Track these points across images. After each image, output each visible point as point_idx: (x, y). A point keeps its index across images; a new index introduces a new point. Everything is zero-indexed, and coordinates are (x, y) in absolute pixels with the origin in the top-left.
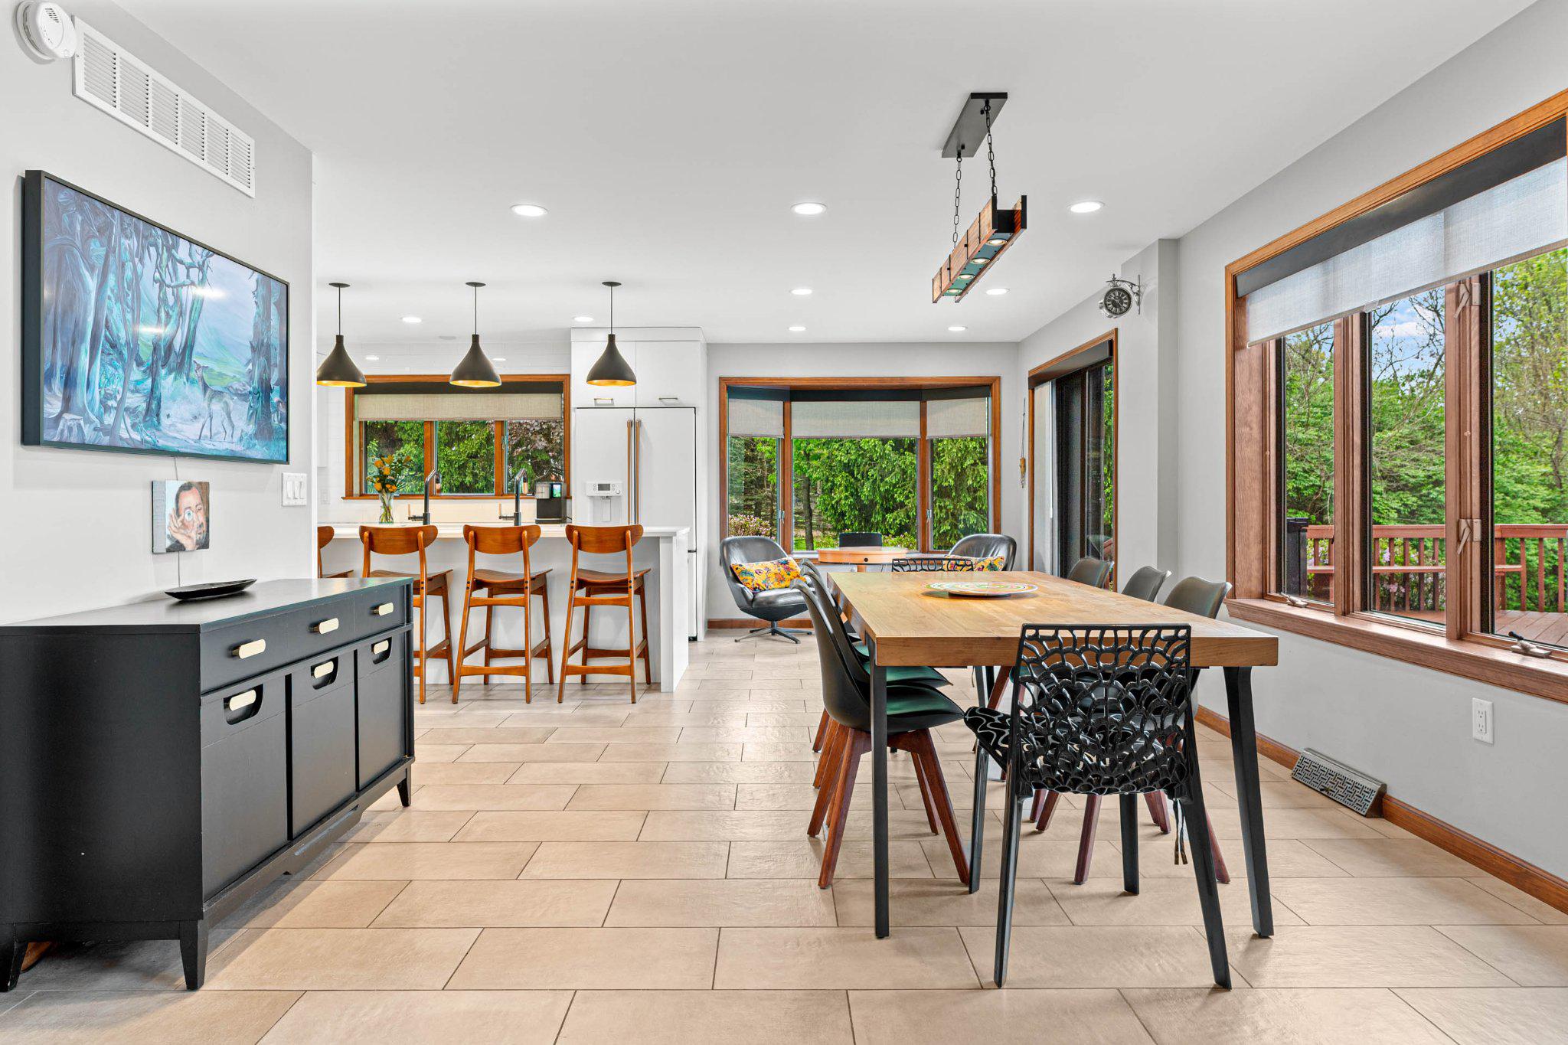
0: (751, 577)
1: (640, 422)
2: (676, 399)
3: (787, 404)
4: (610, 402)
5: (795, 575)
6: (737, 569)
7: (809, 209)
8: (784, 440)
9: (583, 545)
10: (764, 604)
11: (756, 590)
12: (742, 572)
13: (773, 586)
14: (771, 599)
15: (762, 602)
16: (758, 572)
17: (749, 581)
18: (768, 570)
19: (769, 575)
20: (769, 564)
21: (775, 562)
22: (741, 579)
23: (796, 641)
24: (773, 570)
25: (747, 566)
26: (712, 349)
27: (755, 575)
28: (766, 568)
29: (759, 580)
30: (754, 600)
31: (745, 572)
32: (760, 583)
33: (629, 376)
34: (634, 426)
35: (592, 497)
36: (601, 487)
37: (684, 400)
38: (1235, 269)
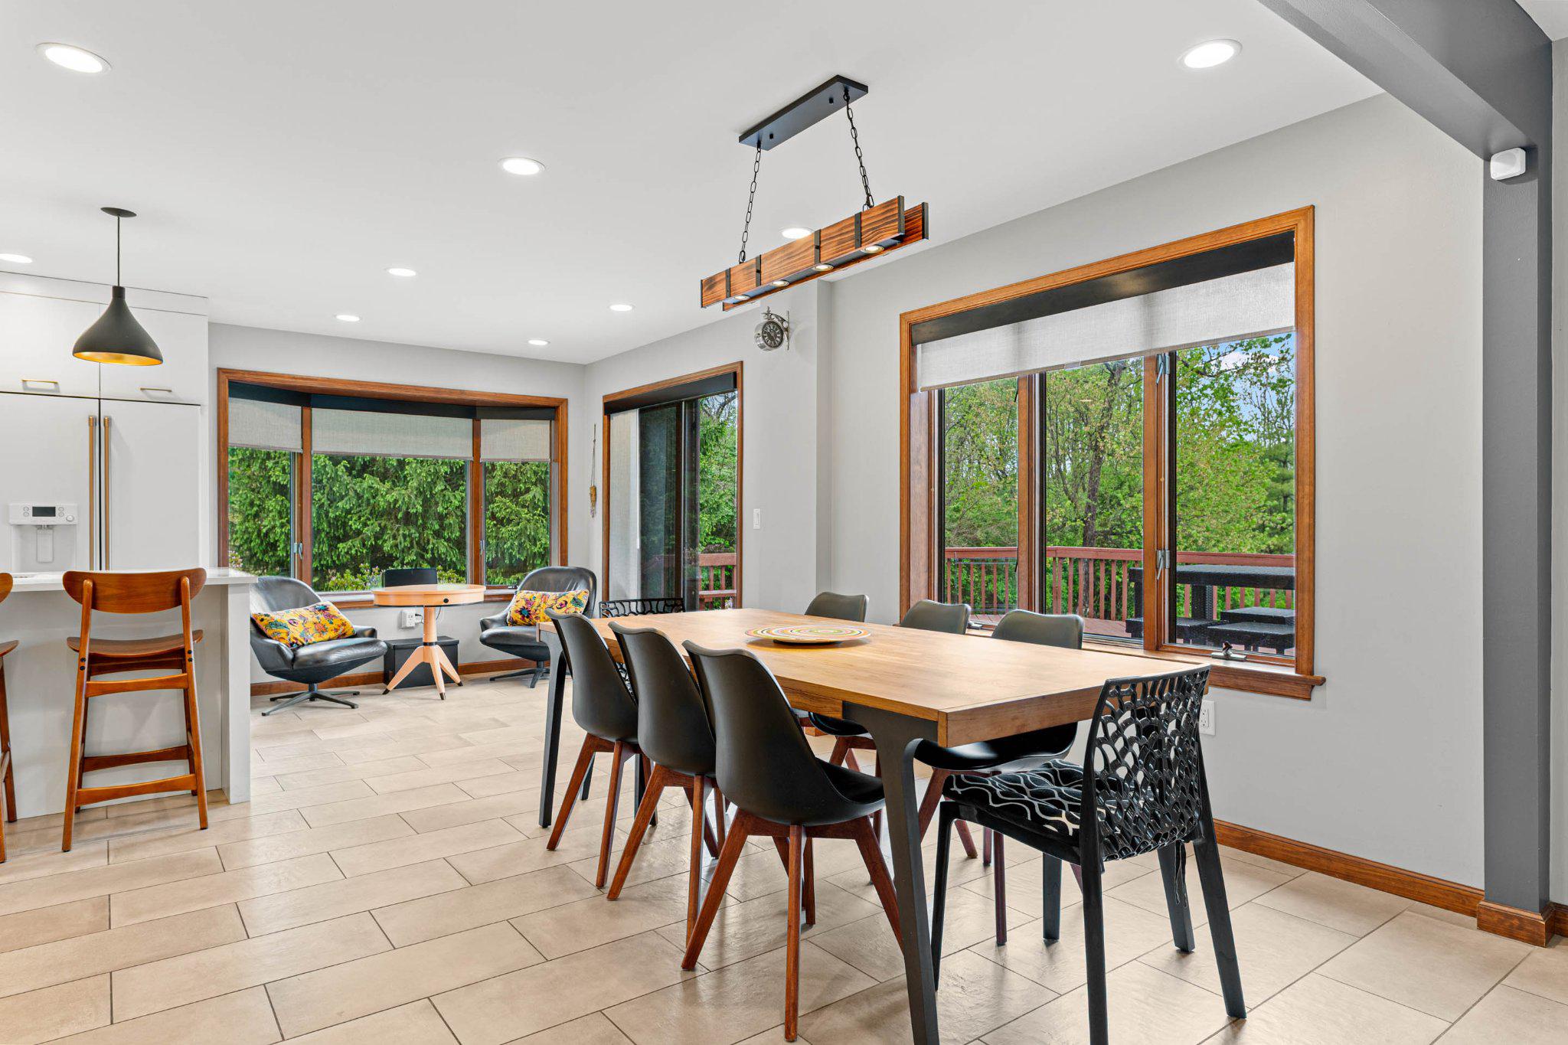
0: (285, 630)
1: (108, 420)
2: (170, 391)
3: (307, 411)
4: (55, 388)
5: (340, 623)
6: (262, 620)
7: (521, 167)
8: (301, 455)
9: (100, 603)
10: (311, 663)
11: (295, 645)
12: (271, 624)
13: (314, 640)
14: (319, 657)
15: (306, 661)
16: (293, 622)
17: (283, 635)
18: (305, 620)
19: (307, 626)
20: (302, 610)
21: (310, 607)
22: (269, 632)
23: (353, 706)
24: (310, 619)
25: (276, 616)
26: (212, 330)
27: (290, 626)
28: (301, 616)
29: (296, 632)
30: (295, 658)
31: (277, 624)
32: (298, 636)
33: (151, 350)
34: (100, 422)
35: (19, 526)
36: (39, 511)
37: (180, 394)
38: (913, 318)
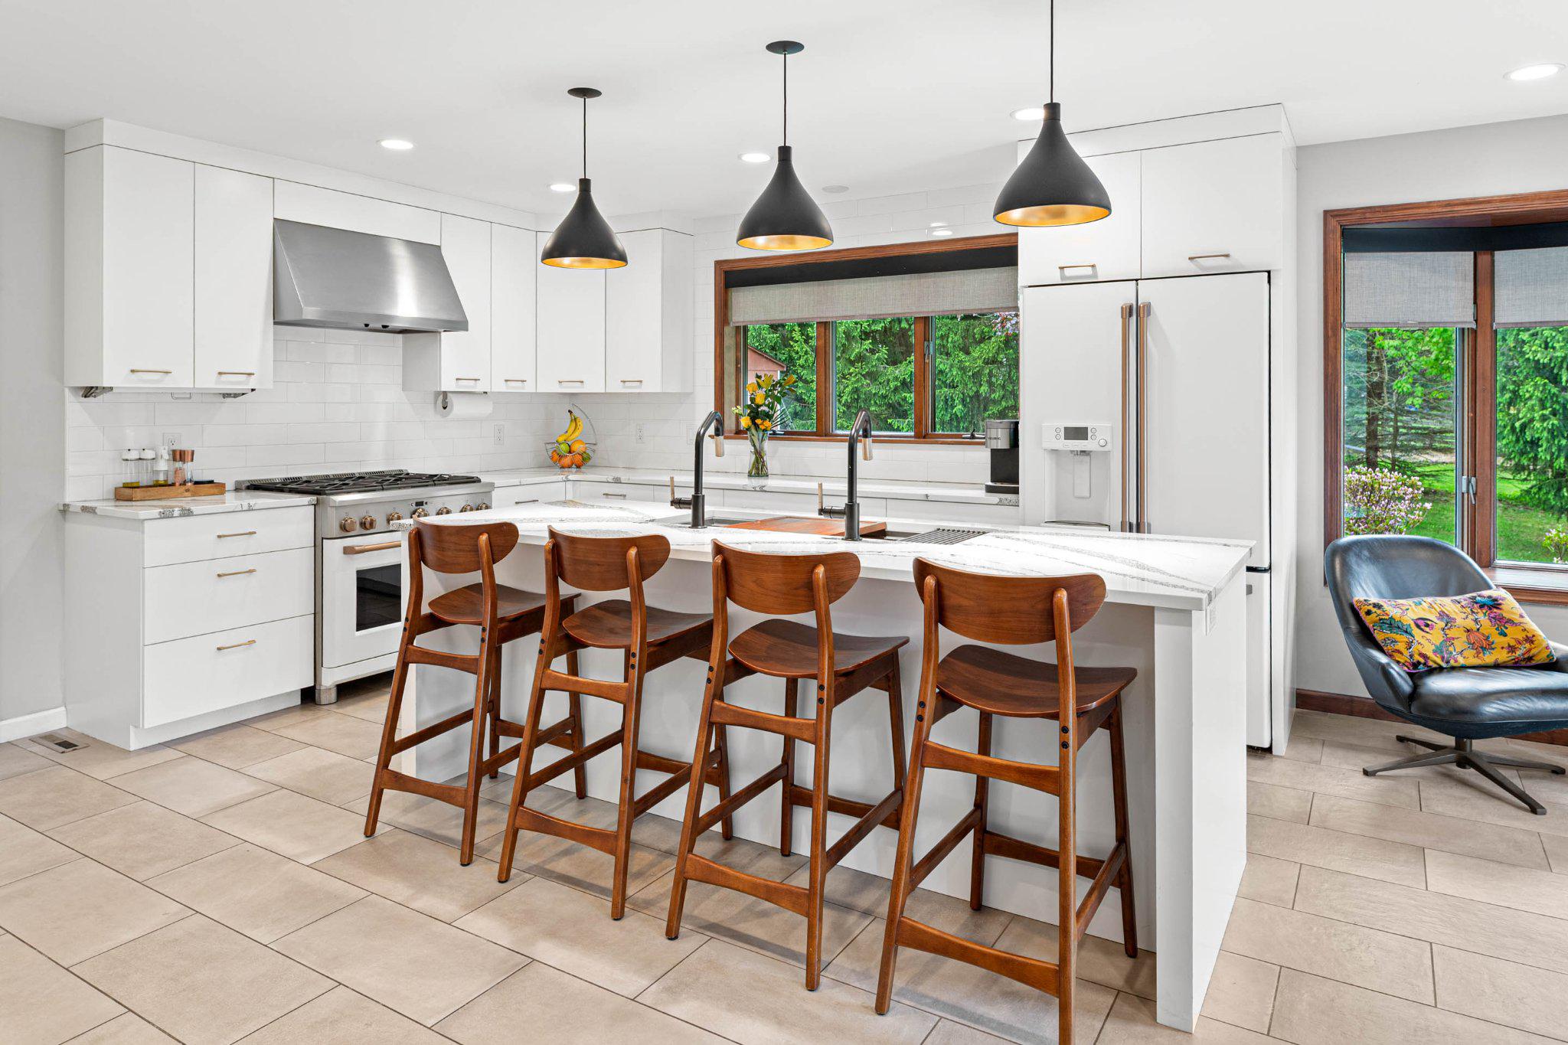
0: (1404, 638)
1: (1148, 307)
2: (1227, 256)
3: (1484, 258)
4: (1089, 271)
5: (1521, 636)
6: (1369, 613)
8: (1474, 332)
10: (1443, 711)
11: (1420, 671)
12: (1382, 622)
13: (1461, 661)
14: (1463, 704)
15: (1436, 705)
16: (1423, 624)
17: (1401, 646)
18: (1448, 620)
19: (1451, 633)
20: (1447, 603)
21: (1464, 598)
22: (1379, 636)
23: (1534, 808)
24: (1459, 621)
25: (1392, 608)
26: (1306, 155)
27: (1416, 631)
28: (1442, 615)
29: (1427, 644)
30: (1415, 695)
31: (1392, 624)
32: (1430, 654)
33: (1093, 196)
34: (1136, 314)
35: (1054, 454)
36: (1069, 433)
37: (1243, 257)
